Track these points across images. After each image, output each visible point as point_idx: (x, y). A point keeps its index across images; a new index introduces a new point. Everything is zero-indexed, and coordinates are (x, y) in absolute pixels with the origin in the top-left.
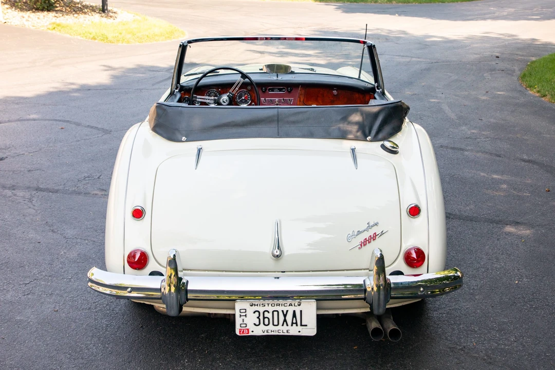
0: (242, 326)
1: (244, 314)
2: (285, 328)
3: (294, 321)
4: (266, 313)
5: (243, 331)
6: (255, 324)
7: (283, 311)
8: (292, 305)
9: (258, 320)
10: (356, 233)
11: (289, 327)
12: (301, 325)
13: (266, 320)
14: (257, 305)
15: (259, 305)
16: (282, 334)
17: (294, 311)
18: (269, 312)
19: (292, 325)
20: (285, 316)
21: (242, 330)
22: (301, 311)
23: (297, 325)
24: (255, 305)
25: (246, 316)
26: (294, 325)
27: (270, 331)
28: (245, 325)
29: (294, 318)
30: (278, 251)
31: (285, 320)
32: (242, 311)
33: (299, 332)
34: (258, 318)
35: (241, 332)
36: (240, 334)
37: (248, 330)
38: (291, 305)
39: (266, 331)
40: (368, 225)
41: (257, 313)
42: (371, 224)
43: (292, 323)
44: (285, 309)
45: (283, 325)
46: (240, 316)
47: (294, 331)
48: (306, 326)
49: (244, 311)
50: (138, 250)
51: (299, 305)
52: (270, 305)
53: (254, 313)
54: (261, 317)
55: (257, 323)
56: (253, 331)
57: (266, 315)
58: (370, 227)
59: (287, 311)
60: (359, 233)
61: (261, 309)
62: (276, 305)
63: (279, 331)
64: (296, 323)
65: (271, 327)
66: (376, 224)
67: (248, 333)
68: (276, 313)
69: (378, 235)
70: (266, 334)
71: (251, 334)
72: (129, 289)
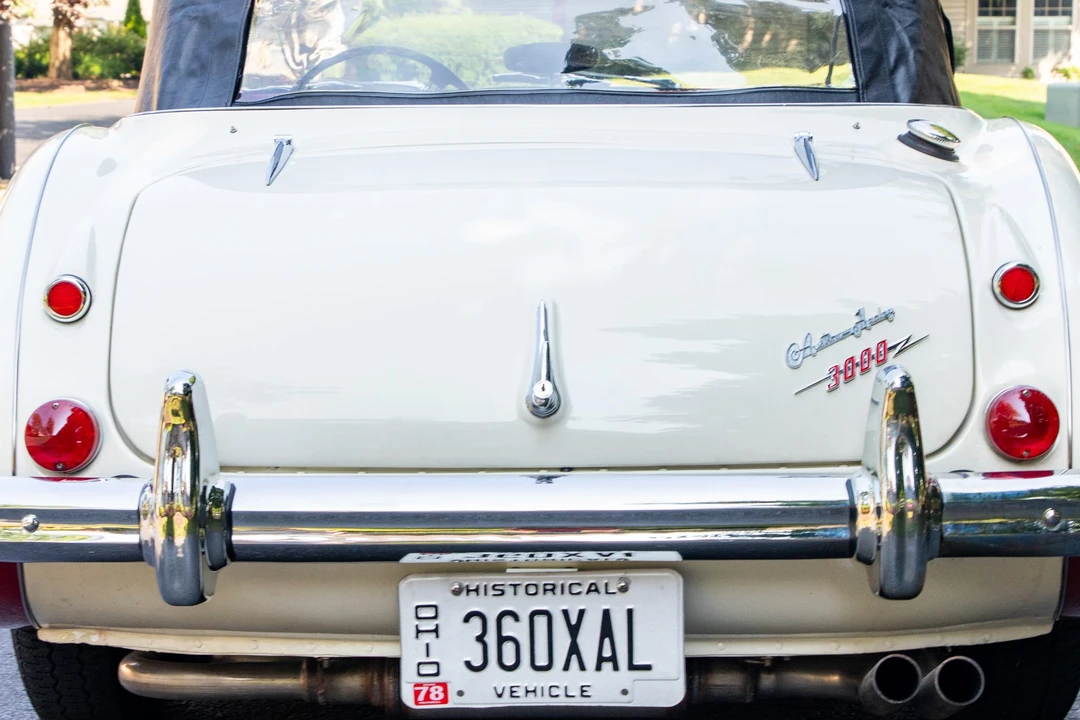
0: (425, 670)
1: (431, 625)
2: (574, 679)
3: (607, 653)
4: (507, 621)
5: (428, 693)
6: (468, 664)
7: (565, 613)
8: (596, 590)
9: (479, 647)
10: (816, 342)
11: (590, 677)
12: (632, 667)
13: (509, 649)
14: (477, 590)
15: (482, 591)
16: (562, 701)
17: (606, 614)
18: (516, 618)
19: (598, 668)
20: (574, 630)
21: (424, 690)
22: (630, 612)
23: (616, 668)
24: (468, 591)
25: (436, 631)
26: (607, 666)
27: (521, 692)
28: (432, 669)
29: (607, 641)
30: (549, 386)
31: (574, 649)
32: (423, 613)
33: (625, 692)
34: (480, 639)
35: (421, 697)
36: (417, 703)
37: (444, 685)
38: (593, 589)
39: (507, 693)
40: (857, 319)
41: (476, 622)
42: (869, 315)
43: (601, 660)
44: (573, 606)
45: (566, 668)
46: (418, 632)
47: (606, 689)
48: (648, 668)
49: (431, 613)
50: (64, 403)
51: (624, 589)
52: (521, 590)
53: (467, 619)
54: (491, 639)
55: (477, 662)
56: (460, 693)
57: (510, 628)
58: (863, 324)
59: (582, 613)
60: (828, 340)
61: (492, 607)
62: (541, 590)
63: (555, 692)
64: (613, 659)
65: (525, 677)
66: (888, 317)
67: (445, 701)
68: (541, 622)
69: (894, 347)
70: (506, 702)
71: (454, 702)
72: (29, 519)
